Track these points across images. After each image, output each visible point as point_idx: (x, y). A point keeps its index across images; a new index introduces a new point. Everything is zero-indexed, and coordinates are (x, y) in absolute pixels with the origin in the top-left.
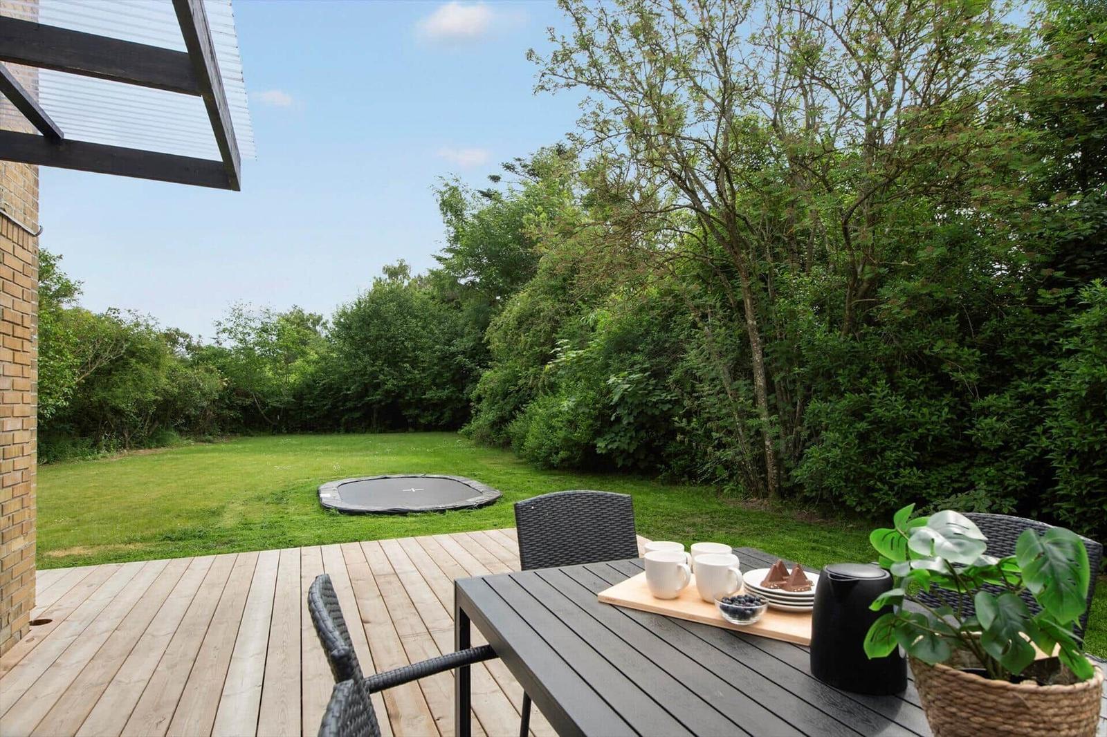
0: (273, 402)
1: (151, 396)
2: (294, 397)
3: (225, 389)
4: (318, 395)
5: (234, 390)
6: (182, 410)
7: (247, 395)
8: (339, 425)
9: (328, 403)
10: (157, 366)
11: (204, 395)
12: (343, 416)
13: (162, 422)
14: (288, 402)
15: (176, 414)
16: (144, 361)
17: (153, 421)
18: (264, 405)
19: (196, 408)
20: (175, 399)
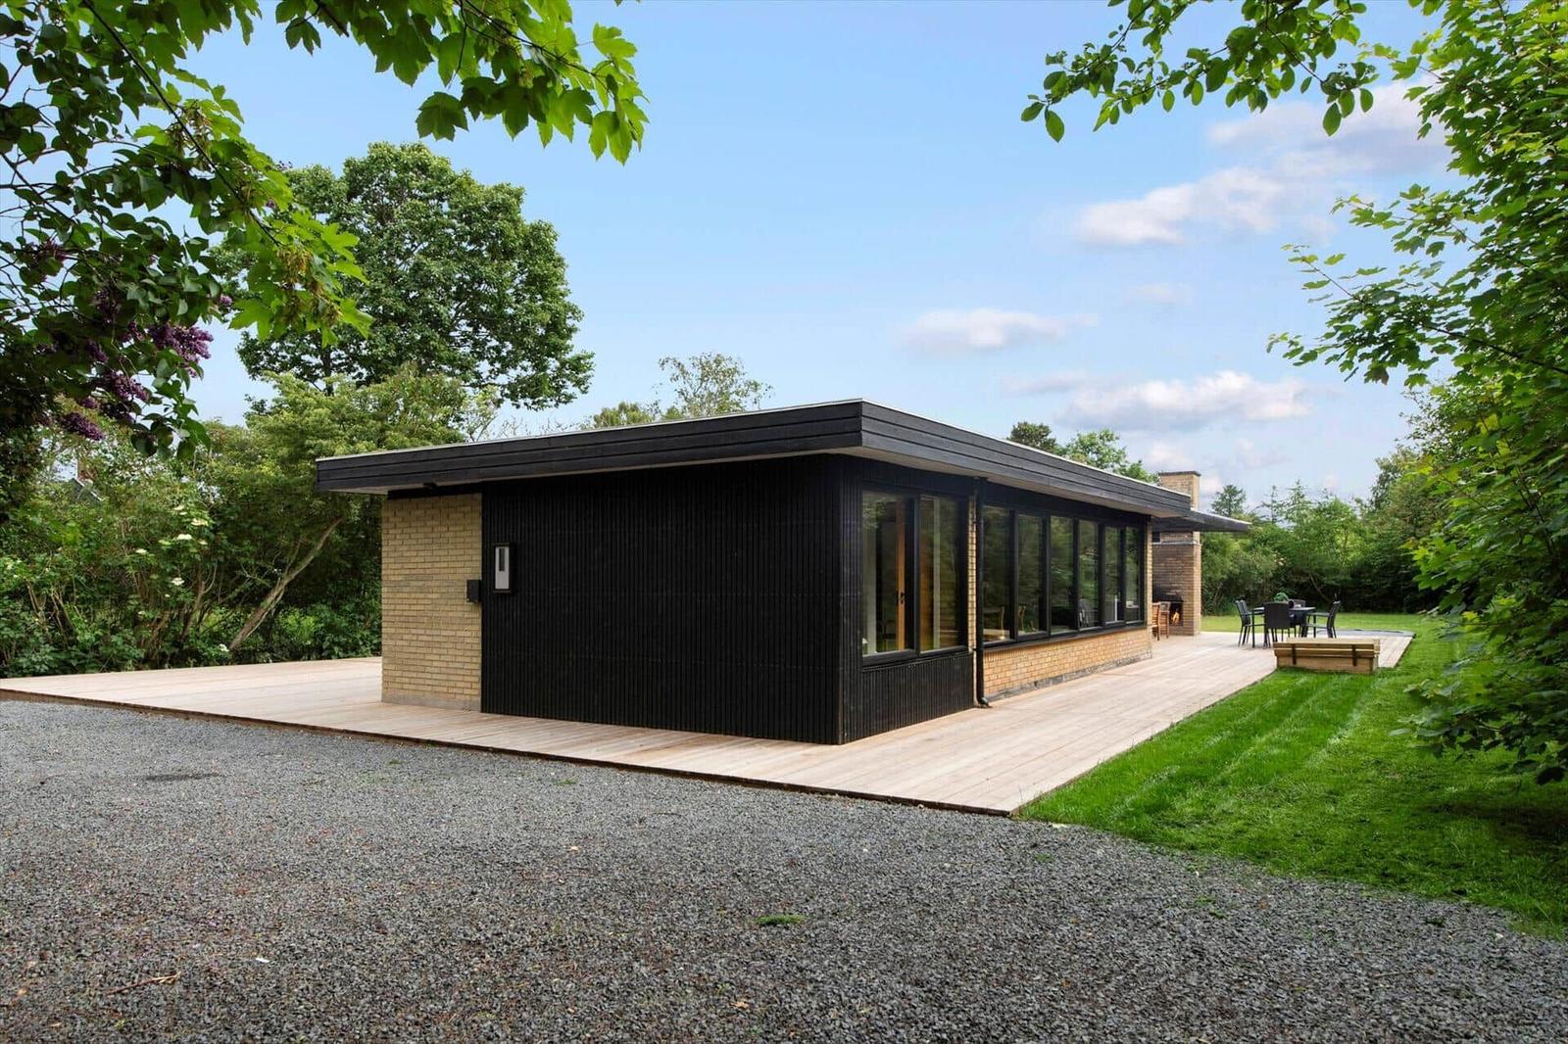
0: (1328, 580)
1: (1219, 575)
2: (1352, 576)
3: (1279, 568)
4: (1377, 573)
5: (1290, 569)
6: (1243, 586)
7: (1302, 573)
8: (1402, 606)
9: (1388, 583)
10: (1224, 553)
11: (1261, 574)
12: (1405, 596)
13: (1227, 596)
14: (1345, 580)
15: (1238, 590)
16: (1216, 551)
17: (1220, 595)
18: (1321, 583)
19: (1254, 584)
20: (1238, 577)
